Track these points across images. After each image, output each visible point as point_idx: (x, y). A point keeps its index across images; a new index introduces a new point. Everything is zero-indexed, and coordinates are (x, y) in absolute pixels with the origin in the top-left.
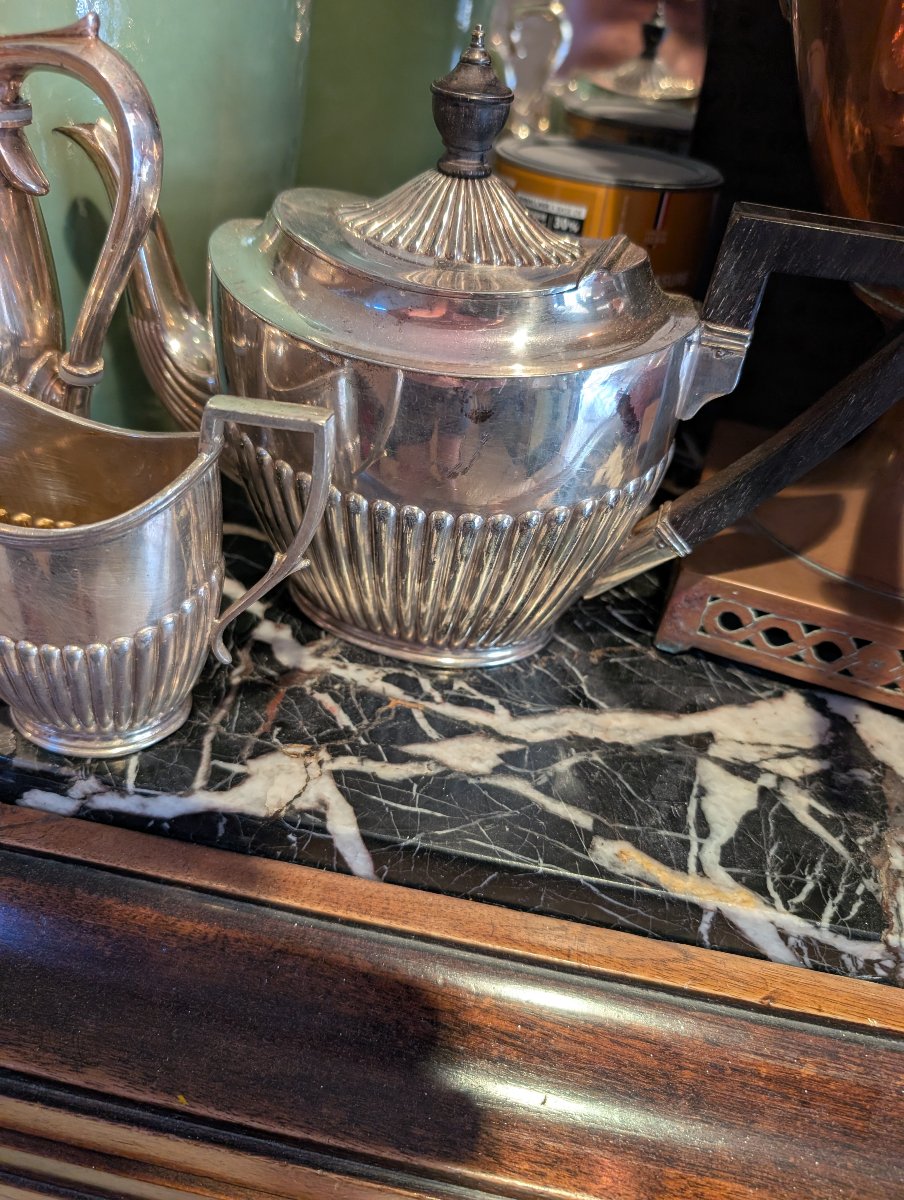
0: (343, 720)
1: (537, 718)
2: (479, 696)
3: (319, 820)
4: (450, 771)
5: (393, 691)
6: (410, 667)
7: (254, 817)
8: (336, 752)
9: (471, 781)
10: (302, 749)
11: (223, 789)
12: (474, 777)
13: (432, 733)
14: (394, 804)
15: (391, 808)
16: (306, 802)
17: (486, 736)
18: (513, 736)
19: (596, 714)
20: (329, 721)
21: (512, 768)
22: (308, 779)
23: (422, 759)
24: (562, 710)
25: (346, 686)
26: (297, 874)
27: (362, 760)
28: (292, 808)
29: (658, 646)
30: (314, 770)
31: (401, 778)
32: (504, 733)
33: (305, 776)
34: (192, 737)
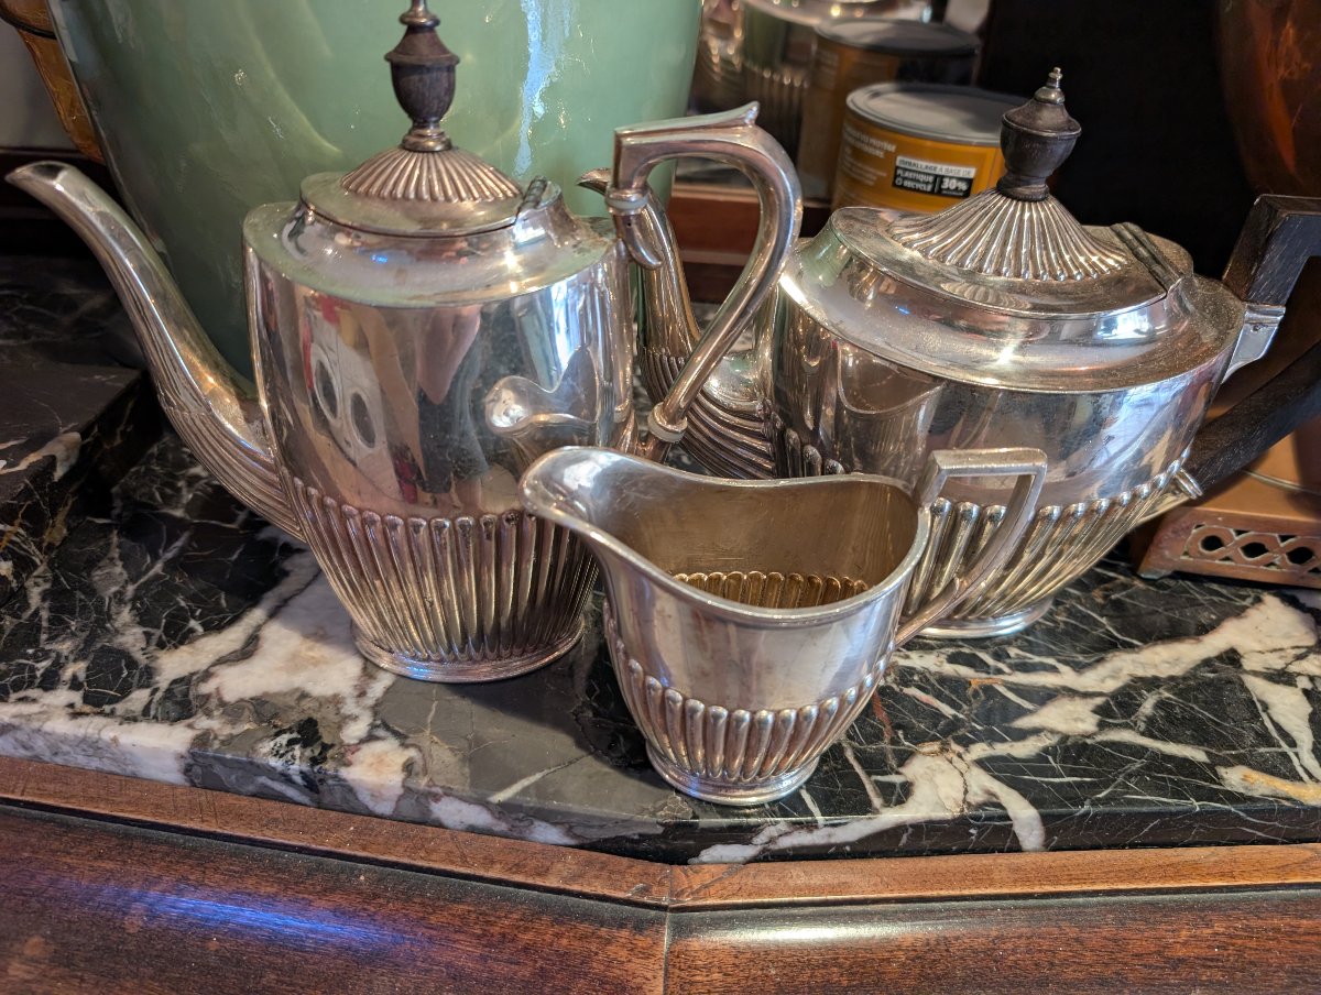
0: (947, 710)
1: (1095, 668)
2: (1037, 659)
3: (999, 811)
4: (1065, 737)
5: (964, 671)
6: (960, 643)
7: (941, 822)
8: (966, 743)
9: (1089, 741)
10: (935, 746)
11: (900, 802)
12: (1088, 737)
13: (1026, 705)
14: (1046, 780)
15: (1047, 783)
16: (977, 797)
17: (1069, 696)
18: (1090, 690)
19: (1137, 653)
20: (937, 715)
21: (1110, 721)
22: (962, 774)
23: (1036, 731)
24: (1110, 655)
25: (924, 675)
26: (978, 863)
27: (990, 745)
28: (969, 804)
29: (1143, 575)
30: (961, 765)
31: (1033, 754)
32: (1082, 690)
33: (957, 772)
34: (835, 759)
